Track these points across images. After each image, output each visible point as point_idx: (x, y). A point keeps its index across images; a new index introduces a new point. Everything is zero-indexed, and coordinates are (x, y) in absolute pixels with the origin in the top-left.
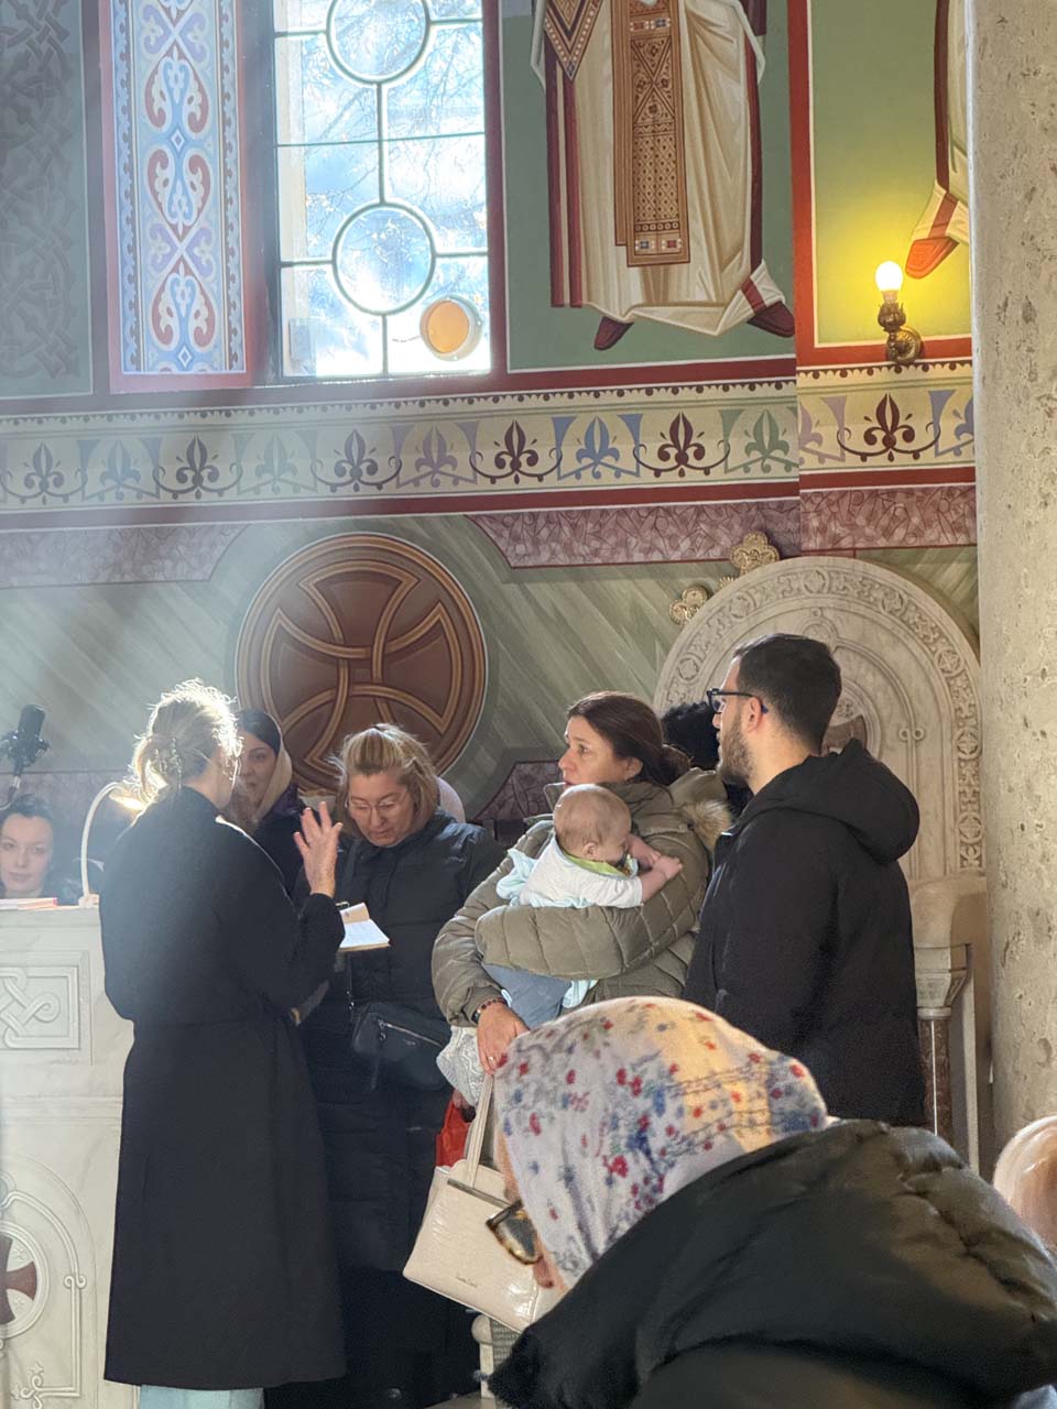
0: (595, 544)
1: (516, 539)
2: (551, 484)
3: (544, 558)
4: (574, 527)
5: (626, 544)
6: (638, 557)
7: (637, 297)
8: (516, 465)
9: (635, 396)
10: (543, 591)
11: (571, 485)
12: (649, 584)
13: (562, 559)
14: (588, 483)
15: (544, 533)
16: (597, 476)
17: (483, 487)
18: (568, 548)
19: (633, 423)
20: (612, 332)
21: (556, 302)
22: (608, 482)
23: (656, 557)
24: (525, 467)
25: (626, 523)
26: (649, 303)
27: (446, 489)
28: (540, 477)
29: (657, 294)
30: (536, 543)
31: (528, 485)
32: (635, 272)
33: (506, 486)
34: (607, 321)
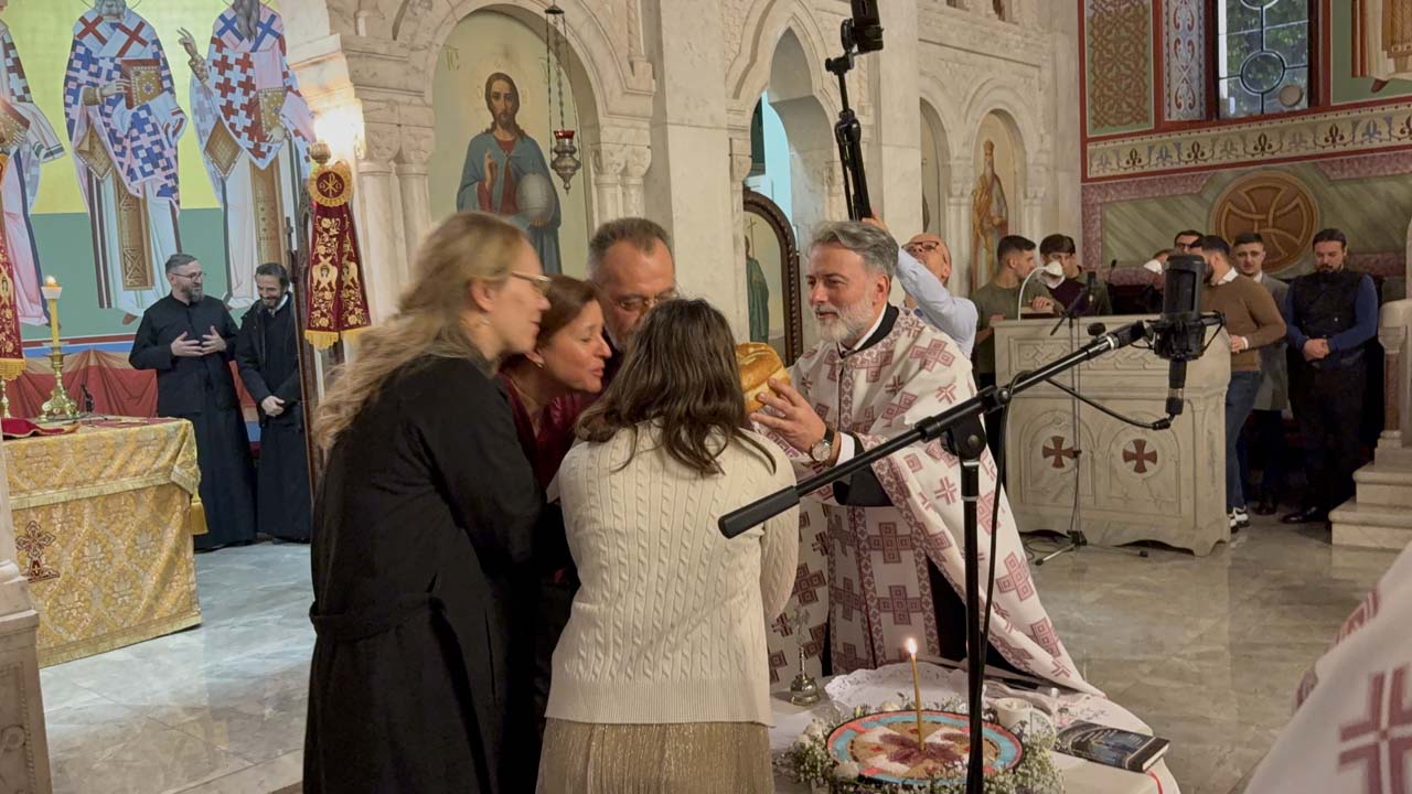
0: (1369, 169)
1: (1333, 169)
2: (1350, 147)
3: (1346, 175)
4: (1360, 163)
5: (1383, 168)
6: (1389, 173)
7: (1392, 68)
8: (1334, 141)
9: (1390, 109)
10: (1344, 188)
11: (1359, 147)
12: (1394, 184)
13: (1354, 176)
14: (1367, 145)
15: (1346, 166)
16: (1371, 142)
17: (1319, 151)
18: (1357, 172)
19: (1389, 120)
20: (1380, 85)
21: (1354, 74)
22: (1376, 144)
23: (1398, 172)
24: (1338, 141)
25: (1384, 159)
26: (1397, 71)
27: (1302, 152)
28: (1345, 145)
29: (1401, 68)
30: (1342, 170)
31: (1339, 148)
32: (1391, 61)
33: (1330, 149)
34: (1377, 81)
